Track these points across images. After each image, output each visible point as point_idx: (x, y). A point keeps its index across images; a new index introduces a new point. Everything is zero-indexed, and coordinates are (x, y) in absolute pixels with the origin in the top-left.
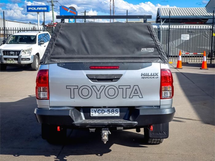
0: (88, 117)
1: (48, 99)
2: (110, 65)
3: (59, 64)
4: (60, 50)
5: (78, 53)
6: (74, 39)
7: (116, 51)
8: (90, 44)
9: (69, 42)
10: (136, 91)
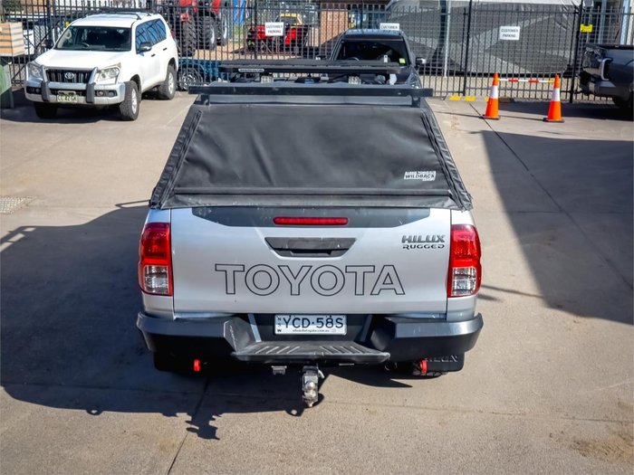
0: (269, 335)
1: (171, 293)
2: (324, 214)
3: (196, 211)
4: (198, 173)
5: (245, 182)
6: (234, 147)
7: (341, 176)
8: (275, 159)
9: (222, 153)
10: (390, 277)
